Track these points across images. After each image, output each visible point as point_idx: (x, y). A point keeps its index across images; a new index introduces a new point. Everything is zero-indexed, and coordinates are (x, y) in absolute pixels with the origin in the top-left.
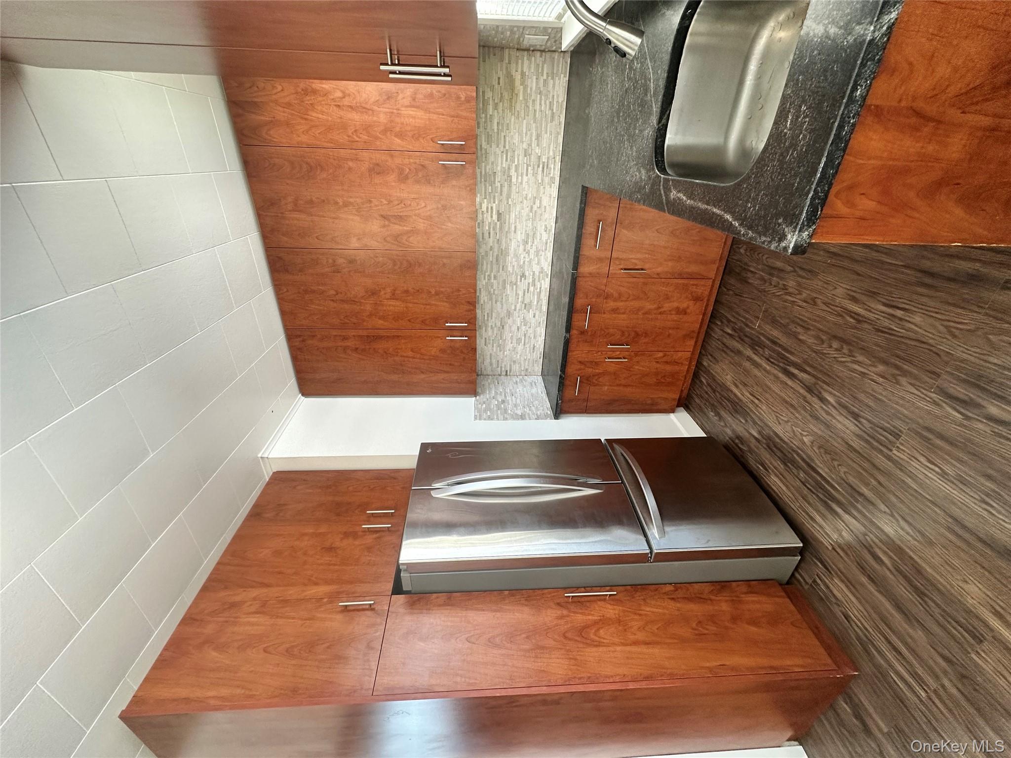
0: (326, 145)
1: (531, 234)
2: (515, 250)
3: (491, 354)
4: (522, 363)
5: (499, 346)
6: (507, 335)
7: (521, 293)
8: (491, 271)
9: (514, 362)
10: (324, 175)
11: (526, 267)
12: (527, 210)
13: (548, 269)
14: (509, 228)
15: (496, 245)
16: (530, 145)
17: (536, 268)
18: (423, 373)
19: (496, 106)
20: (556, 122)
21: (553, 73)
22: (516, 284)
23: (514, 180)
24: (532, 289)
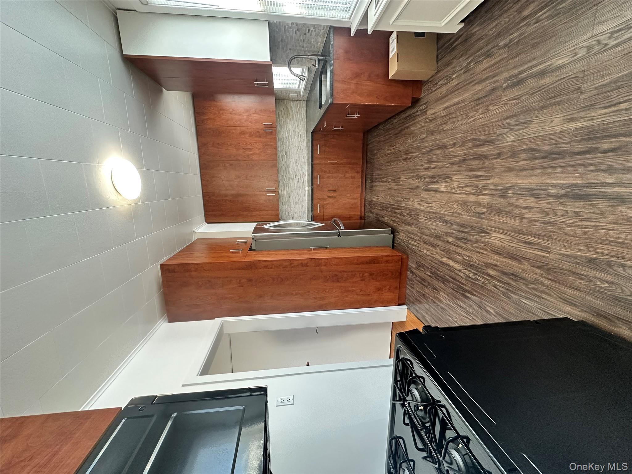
0: (225, 125)
1: (298, 159)
2: (292, 165)
3: (285, 210)
4: (299, 213)
5: (288, 205)
6: (291, 200)
7: (296, 183)
8: (284, 173)
9: (295, 213)
10: (224, 135)
11: (297, 172)
12: (296, 151)
13: (305, 173)
14: (290, 157)
15: (285, 164)
16: (295, 128)
17: (301, 173)
18: (257, 211)
19: (283, 117)
20: (303, 121)
21: (301, 106)
22: (294, 179)
23: (290, 140)
24: (300, 181)
